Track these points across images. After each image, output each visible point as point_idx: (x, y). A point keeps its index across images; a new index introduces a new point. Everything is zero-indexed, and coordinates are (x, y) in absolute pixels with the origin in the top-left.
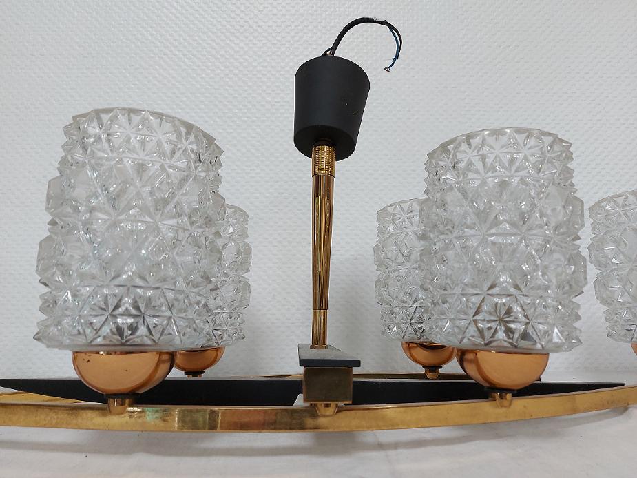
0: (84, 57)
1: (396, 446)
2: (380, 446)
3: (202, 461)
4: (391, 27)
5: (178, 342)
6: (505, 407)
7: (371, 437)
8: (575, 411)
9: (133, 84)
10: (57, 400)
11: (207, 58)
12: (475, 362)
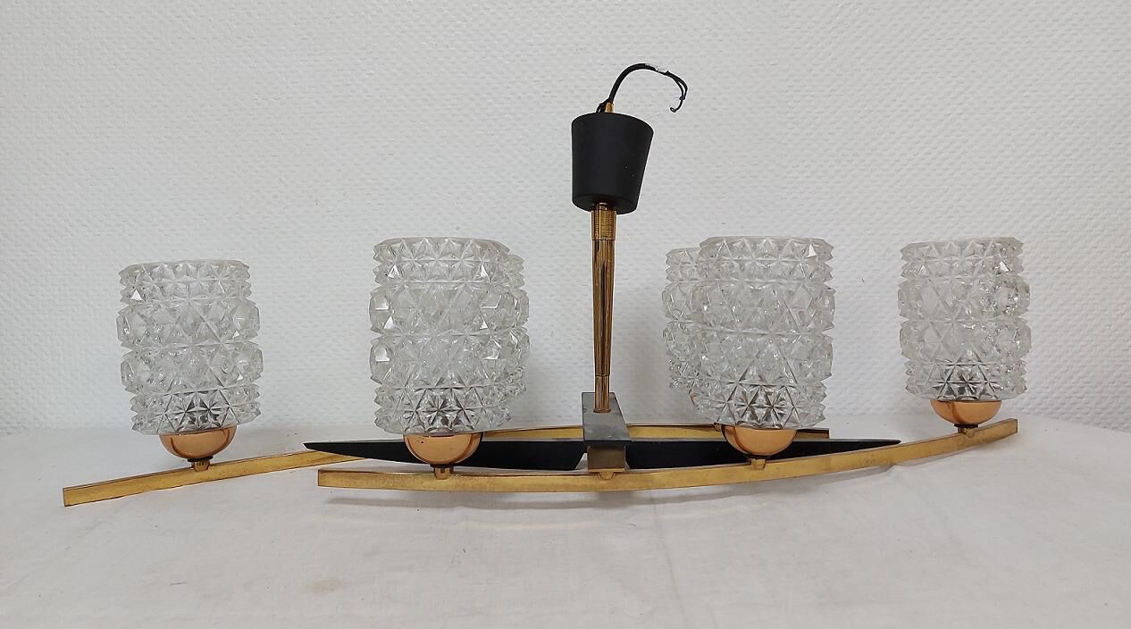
0: (303, 39)
1: (664, 500)
2: (652, 501)
3: (511, 513)
4: (677, 80)
5: (488, 427)
6: (759, 470)
7: (645, 494)
8: (829, 470)
9: (367, 74)
10: (335, 457)
11: (456, 35)
12: (734, 433)
